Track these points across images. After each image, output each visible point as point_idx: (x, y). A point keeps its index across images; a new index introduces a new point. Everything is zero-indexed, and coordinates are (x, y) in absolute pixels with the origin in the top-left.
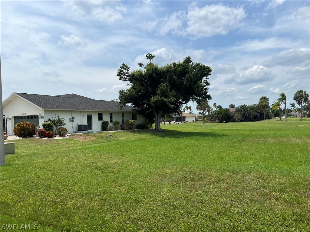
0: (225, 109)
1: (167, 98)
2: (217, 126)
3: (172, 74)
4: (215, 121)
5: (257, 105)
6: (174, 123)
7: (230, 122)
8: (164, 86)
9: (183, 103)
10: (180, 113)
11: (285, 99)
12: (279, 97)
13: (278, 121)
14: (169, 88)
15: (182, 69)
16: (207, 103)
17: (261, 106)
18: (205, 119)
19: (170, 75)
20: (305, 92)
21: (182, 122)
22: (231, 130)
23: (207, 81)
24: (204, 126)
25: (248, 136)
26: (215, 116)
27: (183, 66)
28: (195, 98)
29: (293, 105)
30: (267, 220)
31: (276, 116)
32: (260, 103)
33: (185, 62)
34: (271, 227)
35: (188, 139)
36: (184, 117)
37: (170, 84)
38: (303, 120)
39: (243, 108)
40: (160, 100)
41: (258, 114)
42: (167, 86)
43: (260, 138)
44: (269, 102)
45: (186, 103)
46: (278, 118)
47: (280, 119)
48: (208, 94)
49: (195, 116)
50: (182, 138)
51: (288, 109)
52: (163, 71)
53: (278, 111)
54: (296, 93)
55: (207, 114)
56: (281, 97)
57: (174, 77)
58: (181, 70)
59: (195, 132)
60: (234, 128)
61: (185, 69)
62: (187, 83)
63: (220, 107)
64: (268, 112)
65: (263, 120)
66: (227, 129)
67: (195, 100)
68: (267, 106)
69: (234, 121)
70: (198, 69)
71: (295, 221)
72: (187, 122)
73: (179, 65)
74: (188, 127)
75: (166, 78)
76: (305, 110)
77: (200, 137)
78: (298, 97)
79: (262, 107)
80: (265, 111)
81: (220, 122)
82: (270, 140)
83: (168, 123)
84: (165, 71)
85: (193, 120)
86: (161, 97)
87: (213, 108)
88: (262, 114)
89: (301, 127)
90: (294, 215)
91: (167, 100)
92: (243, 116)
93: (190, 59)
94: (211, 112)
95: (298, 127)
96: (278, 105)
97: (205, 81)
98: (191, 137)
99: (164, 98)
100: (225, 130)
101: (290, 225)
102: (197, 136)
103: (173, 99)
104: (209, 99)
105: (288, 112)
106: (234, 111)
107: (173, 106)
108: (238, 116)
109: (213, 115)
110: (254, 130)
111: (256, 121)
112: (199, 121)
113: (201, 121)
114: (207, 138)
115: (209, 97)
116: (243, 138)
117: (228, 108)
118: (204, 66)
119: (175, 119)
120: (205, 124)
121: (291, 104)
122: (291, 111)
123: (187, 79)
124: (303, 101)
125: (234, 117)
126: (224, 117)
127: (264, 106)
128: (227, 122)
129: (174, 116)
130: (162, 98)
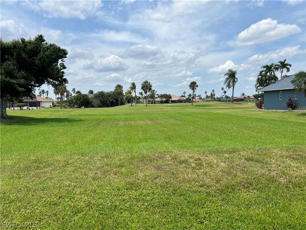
0: (84, 95)
1: (14, 79)
2: (75, 111)
3: (20, 52)
4: (74, 106)
5: (113, 92)
6: (27, 108)
7: (89, 107)
8: (10, 65)
9: (36, 86)
10: (34, 97)
11: (135, 88)
12: (130, 86)
14: (17, 68)
15: (34, 48)
16: (65, 88)
17: (116, 93)
18: (64, 104)
19: (18, 53)
20: (149, 82)
21: (37, 108)
22: (88, 115)
23: (63, 64)
24: (62, 111)
25: (103, 120)
26: (74, 101)
27: (35, 45)
28: (50, 82)
29: (141, 94)
30: (105, 193)
31: (129, 102)
32: (115, 90)
33: (37, 39)
34: (107, 199)
35: (41, 126)
36: (40, 102)
37: (18, 62)
38: (148, 106)
39: (101, 94)
40: (5, 81)
41: (114, 101)
42: (14, 65)
43: (113, 121)
44: (123, 90)
45: (39, 86)
46: (130, 104)
47: (132, 105)
48: (64, 77)
49: (52, 101)
50: (34, 125)
51: (138, 97)
52: (8, 47)
53: (130, 98)
54: (143, 83)
55: (65, 99)
56: (132, 86)
57: (24, 55)
58: (31, 48)
59: (51, 117)
60: (92, 113)
61: (37, 47)
62: (39, 64)
63: (79, 92)
64: (123, 99)
65: (118, 106)
66: (85, 114)
67: (50, 84)
68: (121, 93)
69: (93, 107)
70: (52, 49)
71: (127, 189)
72: (43, 107)
73: (30, 42)
74: (43, 113)
75: (12, 56)
76: (149, 98)
77: (55, 123)
78: (145, 86)
79: (118, 94)
80: (120, 98)
81: (79, 108)
82: (121, 123)
83: (19, 108)
84: (11, 47)
85: (50, 106)
86: (6, 77)
87: (72, 93)
88: (117, 100)
89: (146, 112)
90: (127, 185)
91: (14, 81)
92: (101, 102)
93: (43, 38)
94: (70, 97)
95: (143, 111)
96: (130, 93)
97: (61, 64)
98: (45, 124)
99: (10, 79)
100: (83, 115)
101: (122, 193)
102: (52, 122)
103: (22, 81)
104: (65, 83)
105: (138, 99)
106: (93, 97)
107: (23, 89)
108: (96, 102)
109: (72, 100)
110: (109, 115)
111: (113, 106)
112: (58, 106)
113: (59, 106)
114: (63, 124)
115: (65, 81)
116: (99, 122)
117: (87, 93)
118: (59, 48)
119: (28, 104)
120: (63, 109)
121: (140, 93)
122: (140, 98)
123: (40, 60)
124: (148, 90)
125: (93, 103)
126: (83, 103)
128: (86, 107)
129: (25, 101)
130: (8, 79)
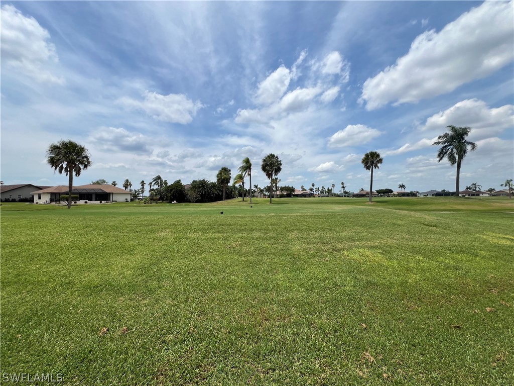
6: (86, 203)
11: (250, 168)
12: (242, 165)
13: (240, 202)
36: (110, 193)
39: (201, 184)
47: (243, 199)
54: (265, 158)
56: (245, 164)
72: (113, 201)
78: (268, 165)
79: (221, 181)
81: (169, 203)
85: (126, 199)
92: (199, 194)
124: (274, 171)
125: (188, 196)
127: (224, 180)
128: (179, 202)
